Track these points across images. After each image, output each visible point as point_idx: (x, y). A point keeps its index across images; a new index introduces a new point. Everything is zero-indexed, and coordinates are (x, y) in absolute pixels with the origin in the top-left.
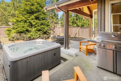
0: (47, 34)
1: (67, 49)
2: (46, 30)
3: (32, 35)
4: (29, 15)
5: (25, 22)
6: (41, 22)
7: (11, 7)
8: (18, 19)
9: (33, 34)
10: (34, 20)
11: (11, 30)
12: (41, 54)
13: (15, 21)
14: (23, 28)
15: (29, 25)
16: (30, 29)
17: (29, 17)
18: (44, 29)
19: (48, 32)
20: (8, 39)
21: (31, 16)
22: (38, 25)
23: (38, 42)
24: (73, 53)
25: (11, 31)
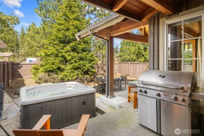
0: (89, 74)
1: (110, 98)
2: (88, 68)
3: (66, 76)
4: (62, 45)
5: (57, 56)
6: (80, 55)
7: (41, 35)
8: (47, 51)
9: (68, 74)
10: (69, 53)
11: (39, 67)
12: (61, 100)
13: (43, 54)
14: (53, 66)
15: (62, 60)
16: (63, 67)
17: (63, 49)
18: (85, 66)
19: (92, 72)
20: (34, 81)
21: (66, 46)
22: (75, 61)
23: (69, 85)
24: (116, 103)
25: (38, 69)
